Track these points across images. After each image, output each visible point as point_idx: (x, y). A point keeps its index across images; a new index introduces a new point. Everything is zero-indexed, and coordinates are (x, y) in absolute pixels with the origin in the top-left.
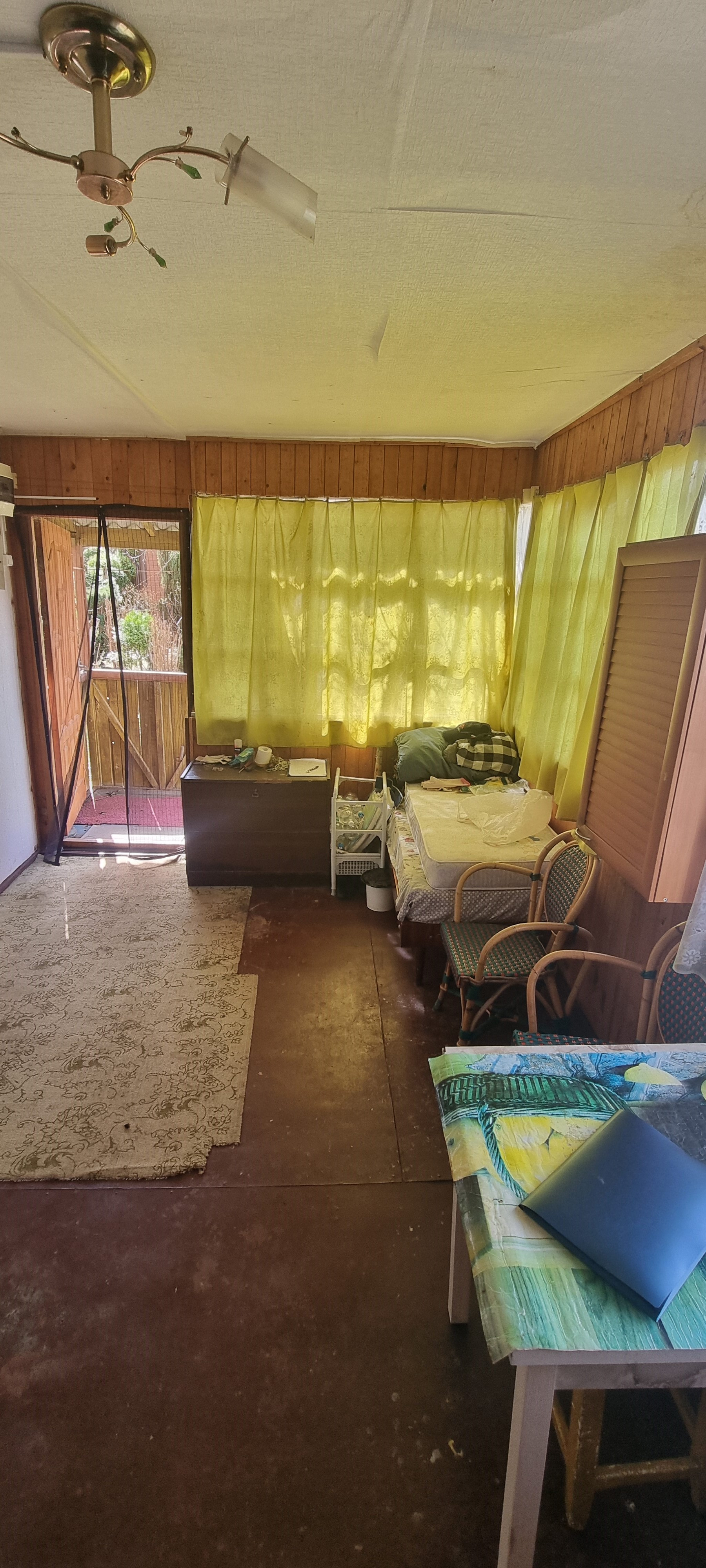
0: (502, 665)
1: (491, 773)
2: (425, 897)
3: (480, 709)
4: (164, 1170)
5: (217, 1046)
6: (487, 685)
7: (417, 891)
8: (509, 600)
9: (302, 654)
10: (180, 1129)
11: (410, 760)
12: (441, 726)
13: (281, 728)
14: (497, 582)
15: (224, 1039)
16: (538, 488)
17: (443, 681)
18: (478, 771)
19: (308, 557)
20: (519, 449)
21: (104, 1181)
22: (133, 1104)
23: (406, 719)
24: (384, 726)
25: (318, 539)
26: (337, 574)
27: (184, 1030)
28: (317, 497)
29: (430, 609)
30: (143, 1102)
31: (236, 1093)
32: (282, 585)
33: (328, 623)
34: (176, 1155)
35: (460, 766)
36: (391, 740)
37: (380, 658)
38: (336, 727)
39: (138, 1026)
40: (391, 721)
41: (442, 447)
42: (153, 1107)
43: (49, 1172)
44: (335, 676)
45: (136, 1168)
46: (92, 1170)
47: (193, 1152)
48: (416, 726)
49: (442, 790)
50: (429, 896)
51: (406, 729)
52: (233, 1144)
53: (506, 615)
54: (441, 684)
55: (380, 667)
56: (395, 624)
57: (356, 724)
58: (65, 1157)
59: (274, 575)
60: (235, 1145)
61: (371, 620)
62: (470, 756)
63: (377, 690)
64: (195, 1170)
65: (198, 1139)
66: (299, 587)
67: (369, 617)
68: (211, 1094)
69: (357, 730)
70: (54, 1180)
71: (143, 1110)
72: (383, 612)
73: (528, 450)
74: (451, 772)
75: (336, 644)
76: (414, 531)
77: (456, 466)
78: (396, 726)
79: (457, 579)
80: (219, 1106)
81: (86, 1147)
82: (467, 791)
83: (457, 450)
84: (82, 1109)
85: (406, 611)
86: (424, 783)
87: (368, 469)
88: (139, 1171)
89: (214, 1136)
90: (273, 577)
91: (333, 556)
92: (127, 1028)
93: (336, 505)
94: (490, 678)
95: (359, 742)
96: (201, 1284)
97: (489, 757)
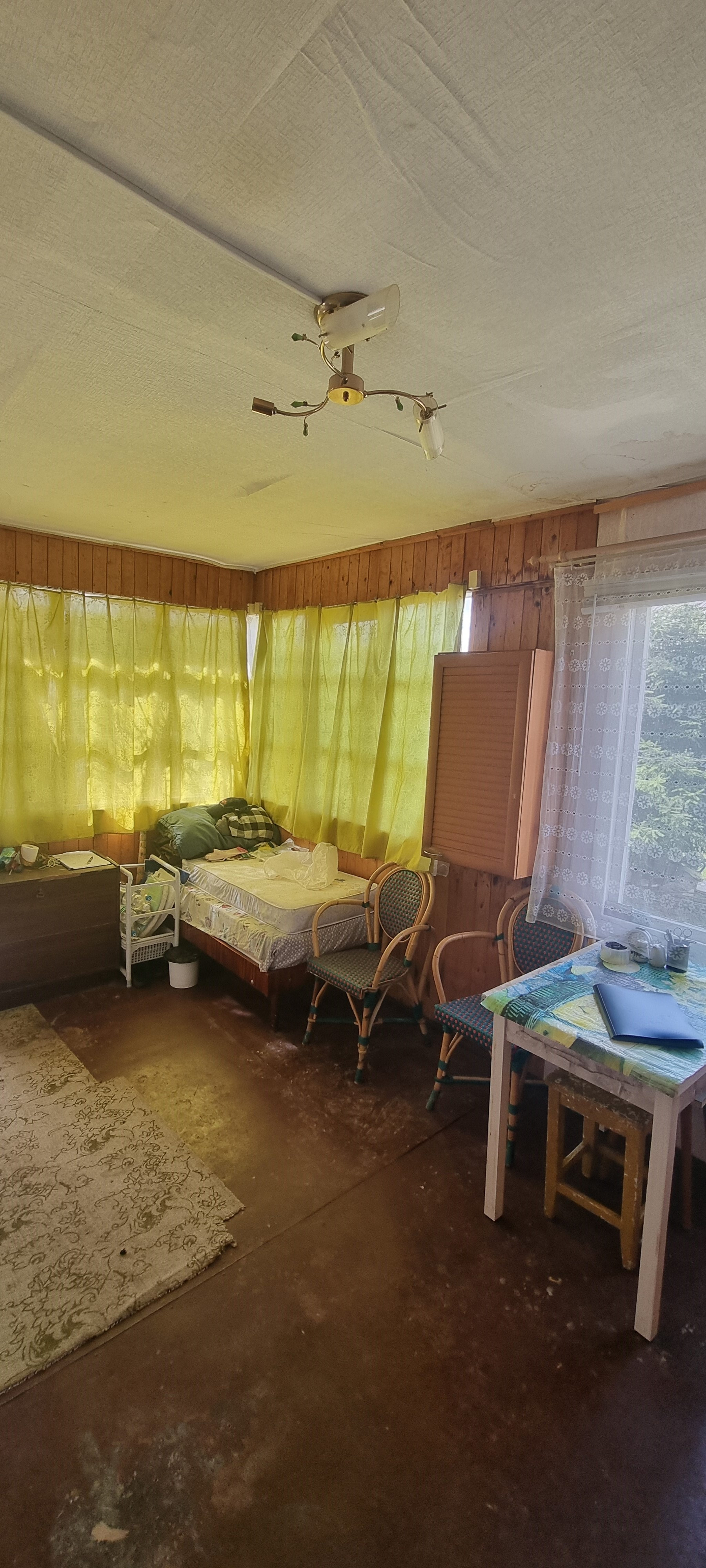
0: (243, 748)
1: (258, 840)
2: (287, 942)
3: (229, 787)
4: (200, 1262)
5: (144, 1149)
6: (232, 766)
7: (279, 940)
8: (245, 692)
9: (62, 743)
10: (180, 1226)
11: (189, 838)
12: (197, 805)
13: (39, 823)
14: (234, 677)
15: (144, 1140)
16: (262, 604)
17: (195, 764)
18: (248, 839)
19: (66, 647)
20: (242, 571)
21: (146, 1307)
22: (108, 1233)
23: (166, 802)
24: (145, 810)
25: (76, 632)
26: (93, 664)
27: (93, 1150)
28: (71, 590)
29: (180, 699)
30: (116, 1226)
31: (203, 1173)
32: (39, 672)
33: (88, 713)
34: (198, 1246)
35: (234, 837)
36: (153, 823)
37: (139, 745)
38: (98, 814)
39: (34, 1169)
40: (152, 805)
41: (184, 561)
42: (132, 1225)
43: (77, 1336)
44: (96, 765)
45: (171, 1277)
46: (126, 1306)
47: (211, 1235)
48: (175, 808)
49: (226, 860)
50: (290, 941)
51: (166, 812)
52: (240, 1210)
53: (244, 705)
54: (194, 767)
55: (140, 754)
56: (150, 713)
57: (123, 811)
58: (81, 1314)
59: (27, 662)
60: (243, 1210)
61: (132, 708)
62: (241, 827)
63: (138, 774)
64: (228, 1246)
65: (205, 1224)
66: (58, 676)
67: (130, 706)
68: (180, 1186)
69: (124, 816)
70: (90, 1340)
71: (125, 1232)
72: (140, 701)
73: (249, 574)
74: (227, 843)
75: (94, 731)
76: (164, 628)
77: (195, 578)
78: (158, 809)
79: (203, 673)
80: (197, 1191)
81: (96, 1294)
82: (248, 858)
83: (197, 565)
84: (54, 1267)
85: (161, 701)
86: (208, 856)
87: (120, 570)
88: (177, 1277)
89: (218, 1213)
90: (26, 664)
91: (89, 647)
92: (25, 1177)
93: (91, 600)
94: (236, 759)
95: (127, 828)
96: (319, 1315)
97: (255, 826)
